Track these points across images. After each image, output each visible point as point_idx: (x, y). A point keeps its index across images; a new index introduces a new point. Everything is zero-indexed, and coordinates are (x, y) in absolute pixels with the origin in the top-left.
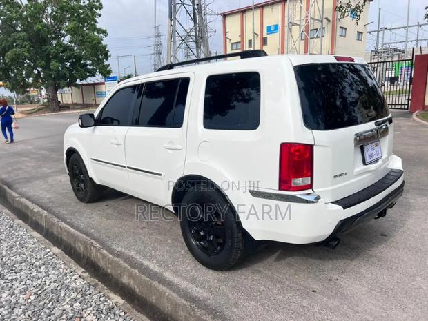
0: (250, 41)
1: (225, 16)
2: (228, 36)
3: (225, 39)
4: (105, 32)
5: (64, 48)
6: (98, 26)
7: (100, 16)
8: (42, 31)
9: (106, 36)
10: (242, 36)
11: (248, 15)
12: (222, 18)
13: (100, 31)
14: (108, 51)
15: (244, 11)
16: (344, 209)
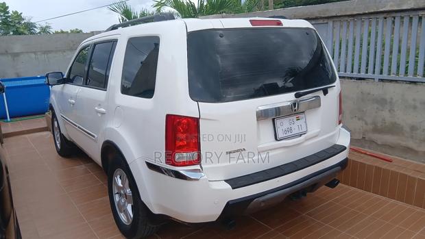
16: (233, 188)
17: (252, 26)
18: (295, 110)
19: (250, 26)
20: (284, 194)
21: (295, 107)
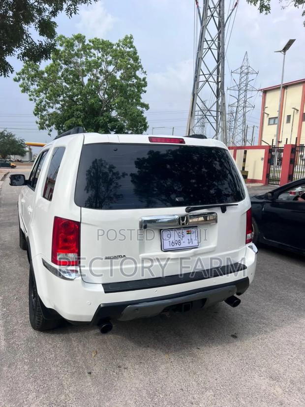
0: (289, 117)
1: (265, 92)
2: (266, 111)
3: (263, 114)
4: (147, 107)
5: (110, 120)
6: (142, 101)
7: (145, 92)
8: (95, 105)
9: (147, 109)
10: (281, 111)
11: (290, 91)
12: (261, 93)
13: (143, 105)
14: (147, 123)
15: (286, 87)
16: (106, 292)
17: (150, 143)
18: (183, 224)
19: (148, 142)
20: (163, 305)
21: (183, 220)
